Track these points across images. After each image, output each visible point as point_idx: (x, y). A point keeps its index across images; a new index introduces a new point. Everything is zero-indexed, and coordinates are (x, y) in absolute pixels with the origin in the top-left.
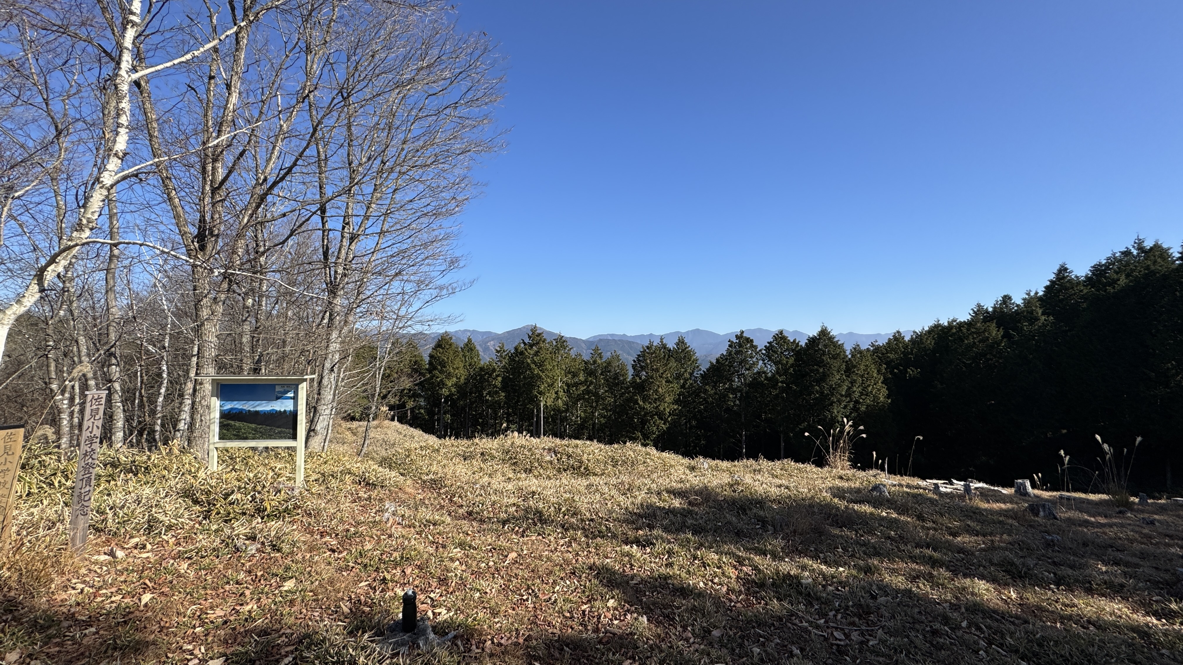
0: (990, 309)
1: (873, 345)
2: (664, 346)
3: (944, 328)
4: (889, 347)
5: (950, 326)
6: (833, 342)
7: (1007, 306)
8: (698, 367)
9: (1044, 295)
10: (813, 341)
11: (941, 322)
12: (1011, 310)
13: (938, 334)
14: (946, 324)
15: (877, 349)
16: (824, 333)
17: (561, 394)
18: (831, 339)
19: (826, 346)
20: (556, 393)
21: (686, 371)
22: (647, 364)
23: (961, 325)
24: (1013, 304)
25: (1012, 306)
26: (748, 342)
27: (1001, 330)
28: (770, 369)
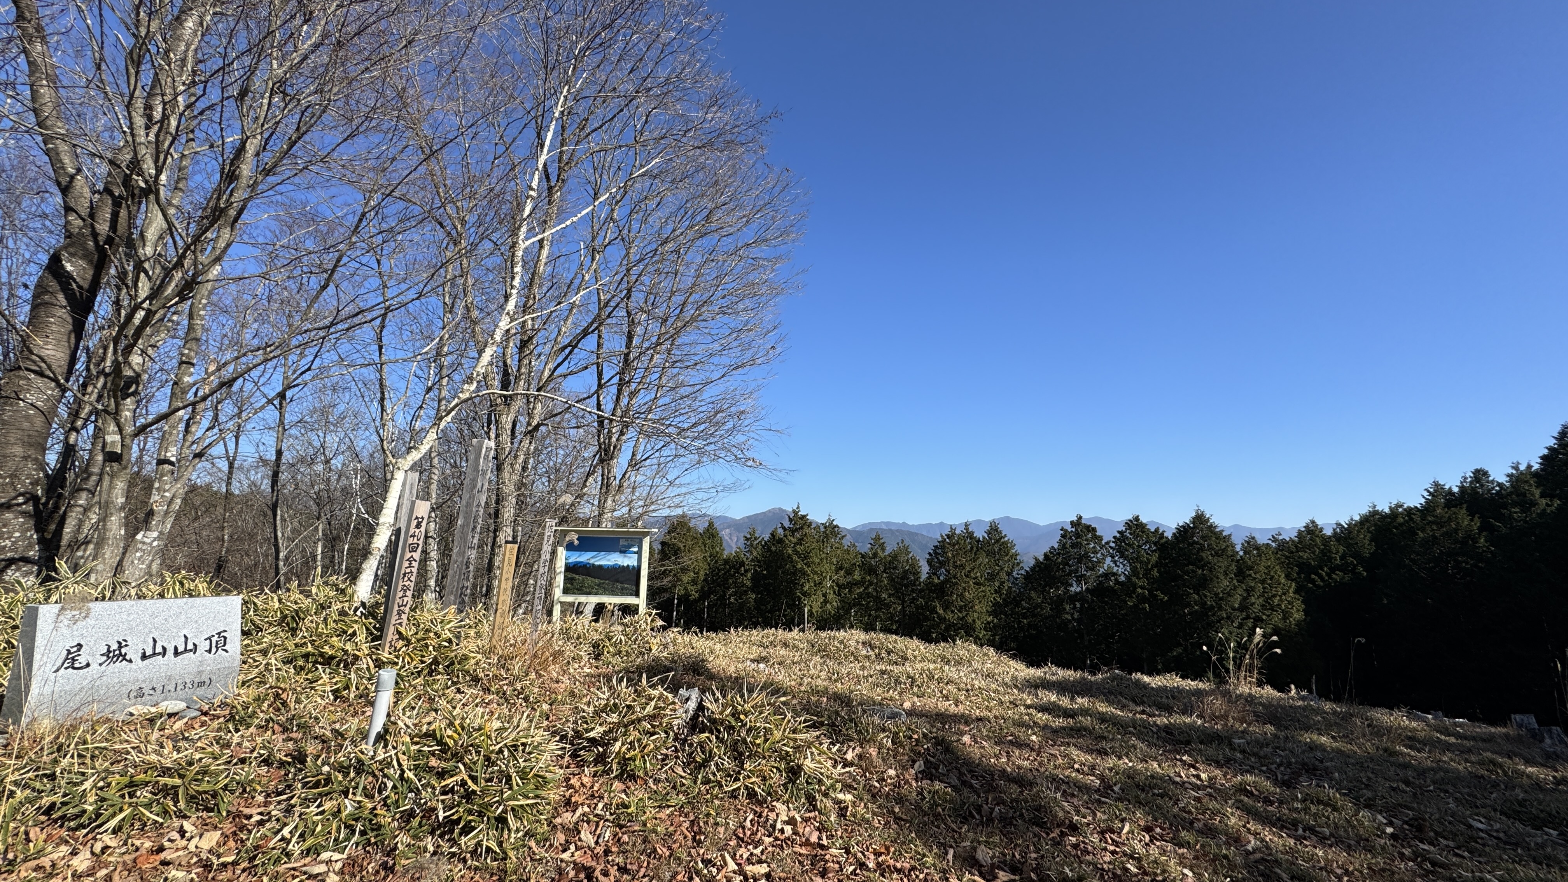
0: (1456, 490)
1: (1275, 540)
2: (970, 535)
3: (1383, 517)
4: (1300, 542)
5: (1394, 513)
6: (1215, 533)
7: (1482, 486)
8: (1018, 564)
9: (1542, 470)
10: (1184, 532)
11: (1379, 508)
12: (1489, 490)
13: (1375, 525)
14: (1387, 510)
15: (1282, 546)
16: (1200, 519)
17: (831, 596)
18: (1211, 528)
19: (1204, 538)
20: (824, 595)
21: (1002, 569)
22: (948, 559)
23: (1410, 511)
24: (1492, 482)
25: (1491, 486)
26: (1089, 531)
27: (1476, 518)
28: (1122, 569)
